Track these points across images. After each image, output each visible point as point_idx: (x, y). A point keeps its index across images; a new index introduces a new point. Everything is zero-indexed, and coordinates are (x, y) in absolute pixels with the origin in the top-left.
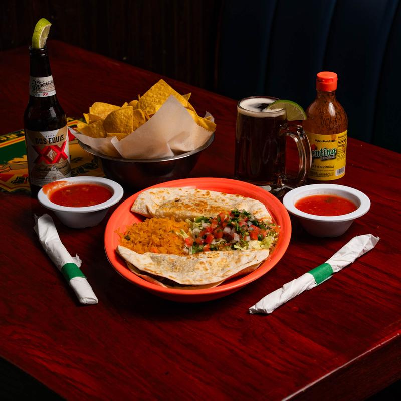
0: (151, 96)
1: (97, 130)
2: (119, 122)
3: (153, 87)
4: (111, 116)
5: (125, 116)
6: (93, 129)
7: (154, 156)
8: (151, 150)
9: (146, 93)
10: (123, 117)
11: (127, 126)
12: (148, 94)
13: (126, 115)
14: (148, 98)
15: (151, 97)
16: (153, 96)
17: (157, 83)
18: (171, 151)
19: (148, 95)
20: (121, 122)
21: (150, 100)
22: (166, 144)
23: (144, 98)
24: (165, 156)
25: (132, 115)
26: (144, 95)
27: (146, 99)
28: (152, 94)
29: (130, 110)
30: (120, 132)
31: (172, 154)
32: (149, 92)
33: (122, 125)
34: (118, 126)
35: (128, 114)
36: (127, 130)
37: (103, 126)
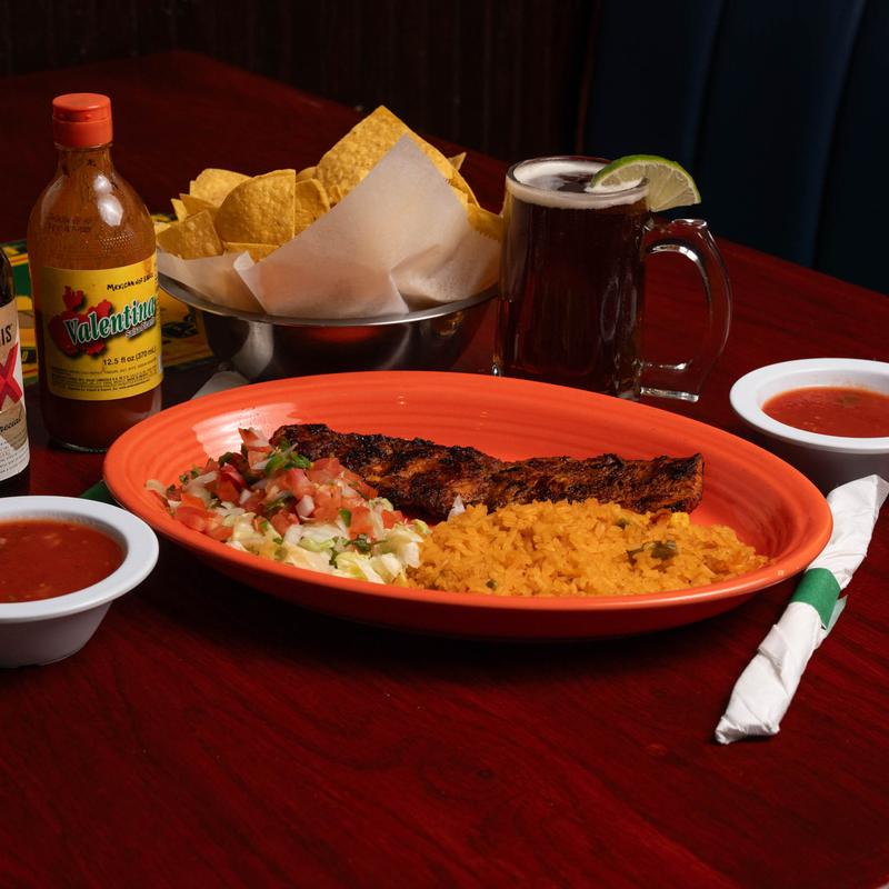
0: (353, 150)
1: (198, 236)
2: (256, 212)
3: (358, 128)
4: (237, 195)
5: (273, 197)
6: (187, 235)
7: (354, 309)
8: (344, 292)
9: (340, 143)
10: (268, 200)
11: (278, 223)
12: (343, 145)
13: (277, 192)
14: (344, 157)
15: (353, 154)
16: (358, 152)
17: (369, 117)
18: (400, 298)
19: (343, 149)
20: (264, 214)
21: (349, 162)
22: (387, 277)
23: (335, 157)
24: (384, 311)
25: (293, 193)
26: (335, 148)
27: (338, 159)
28: (356, 145)
29: (289, 180)
30: (260, 242)
31: (403, 307)
32: (347, 141)
33: (265, 221)
34: (256, 223)
35: (282, 190)
36: (279, 235)
37: (216, 226)
